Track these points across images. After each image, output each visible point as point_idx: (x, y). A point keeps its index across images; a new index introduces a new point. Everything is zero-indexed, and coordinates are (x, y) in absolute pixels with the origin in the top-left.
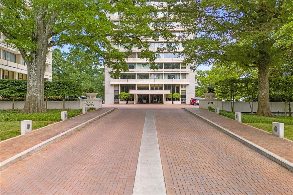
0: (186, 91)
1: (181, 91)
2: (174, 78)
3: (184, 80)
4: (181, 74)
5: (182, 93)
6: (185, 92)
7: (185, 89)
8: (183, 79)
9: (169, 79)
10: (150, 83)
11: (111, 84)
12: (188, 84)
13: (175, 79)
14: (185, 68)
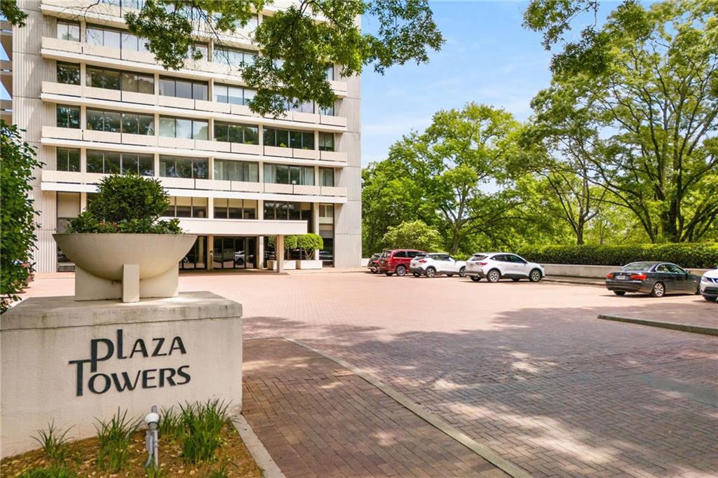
0: (333, 225)
1: (320, 224)
2: (294, 182)
3: (328, 190)
4: (320, 168)
5: (321, 232)
6: (330, 228)
7: (332, 218)
8: (325, 185)
9: (278, 182)
10: (211, 196)
11: (45, 192)
12: (342, 204)
13: (298, 183)
14: (332, 149)
